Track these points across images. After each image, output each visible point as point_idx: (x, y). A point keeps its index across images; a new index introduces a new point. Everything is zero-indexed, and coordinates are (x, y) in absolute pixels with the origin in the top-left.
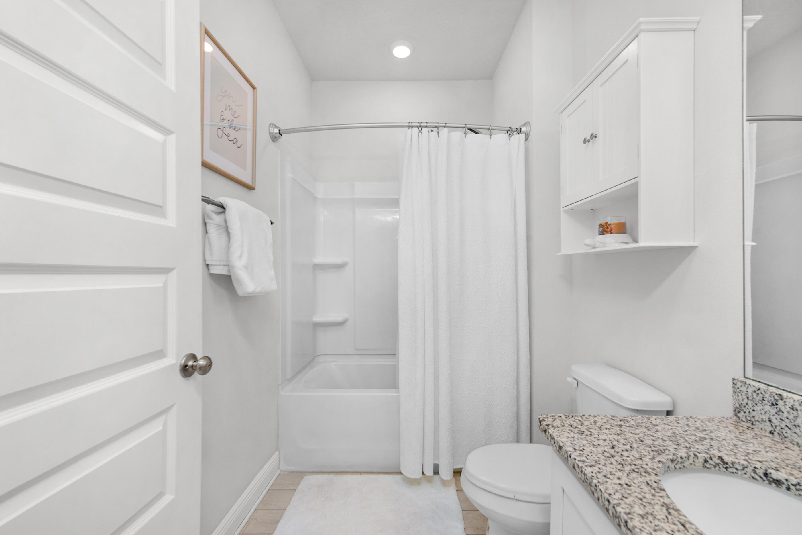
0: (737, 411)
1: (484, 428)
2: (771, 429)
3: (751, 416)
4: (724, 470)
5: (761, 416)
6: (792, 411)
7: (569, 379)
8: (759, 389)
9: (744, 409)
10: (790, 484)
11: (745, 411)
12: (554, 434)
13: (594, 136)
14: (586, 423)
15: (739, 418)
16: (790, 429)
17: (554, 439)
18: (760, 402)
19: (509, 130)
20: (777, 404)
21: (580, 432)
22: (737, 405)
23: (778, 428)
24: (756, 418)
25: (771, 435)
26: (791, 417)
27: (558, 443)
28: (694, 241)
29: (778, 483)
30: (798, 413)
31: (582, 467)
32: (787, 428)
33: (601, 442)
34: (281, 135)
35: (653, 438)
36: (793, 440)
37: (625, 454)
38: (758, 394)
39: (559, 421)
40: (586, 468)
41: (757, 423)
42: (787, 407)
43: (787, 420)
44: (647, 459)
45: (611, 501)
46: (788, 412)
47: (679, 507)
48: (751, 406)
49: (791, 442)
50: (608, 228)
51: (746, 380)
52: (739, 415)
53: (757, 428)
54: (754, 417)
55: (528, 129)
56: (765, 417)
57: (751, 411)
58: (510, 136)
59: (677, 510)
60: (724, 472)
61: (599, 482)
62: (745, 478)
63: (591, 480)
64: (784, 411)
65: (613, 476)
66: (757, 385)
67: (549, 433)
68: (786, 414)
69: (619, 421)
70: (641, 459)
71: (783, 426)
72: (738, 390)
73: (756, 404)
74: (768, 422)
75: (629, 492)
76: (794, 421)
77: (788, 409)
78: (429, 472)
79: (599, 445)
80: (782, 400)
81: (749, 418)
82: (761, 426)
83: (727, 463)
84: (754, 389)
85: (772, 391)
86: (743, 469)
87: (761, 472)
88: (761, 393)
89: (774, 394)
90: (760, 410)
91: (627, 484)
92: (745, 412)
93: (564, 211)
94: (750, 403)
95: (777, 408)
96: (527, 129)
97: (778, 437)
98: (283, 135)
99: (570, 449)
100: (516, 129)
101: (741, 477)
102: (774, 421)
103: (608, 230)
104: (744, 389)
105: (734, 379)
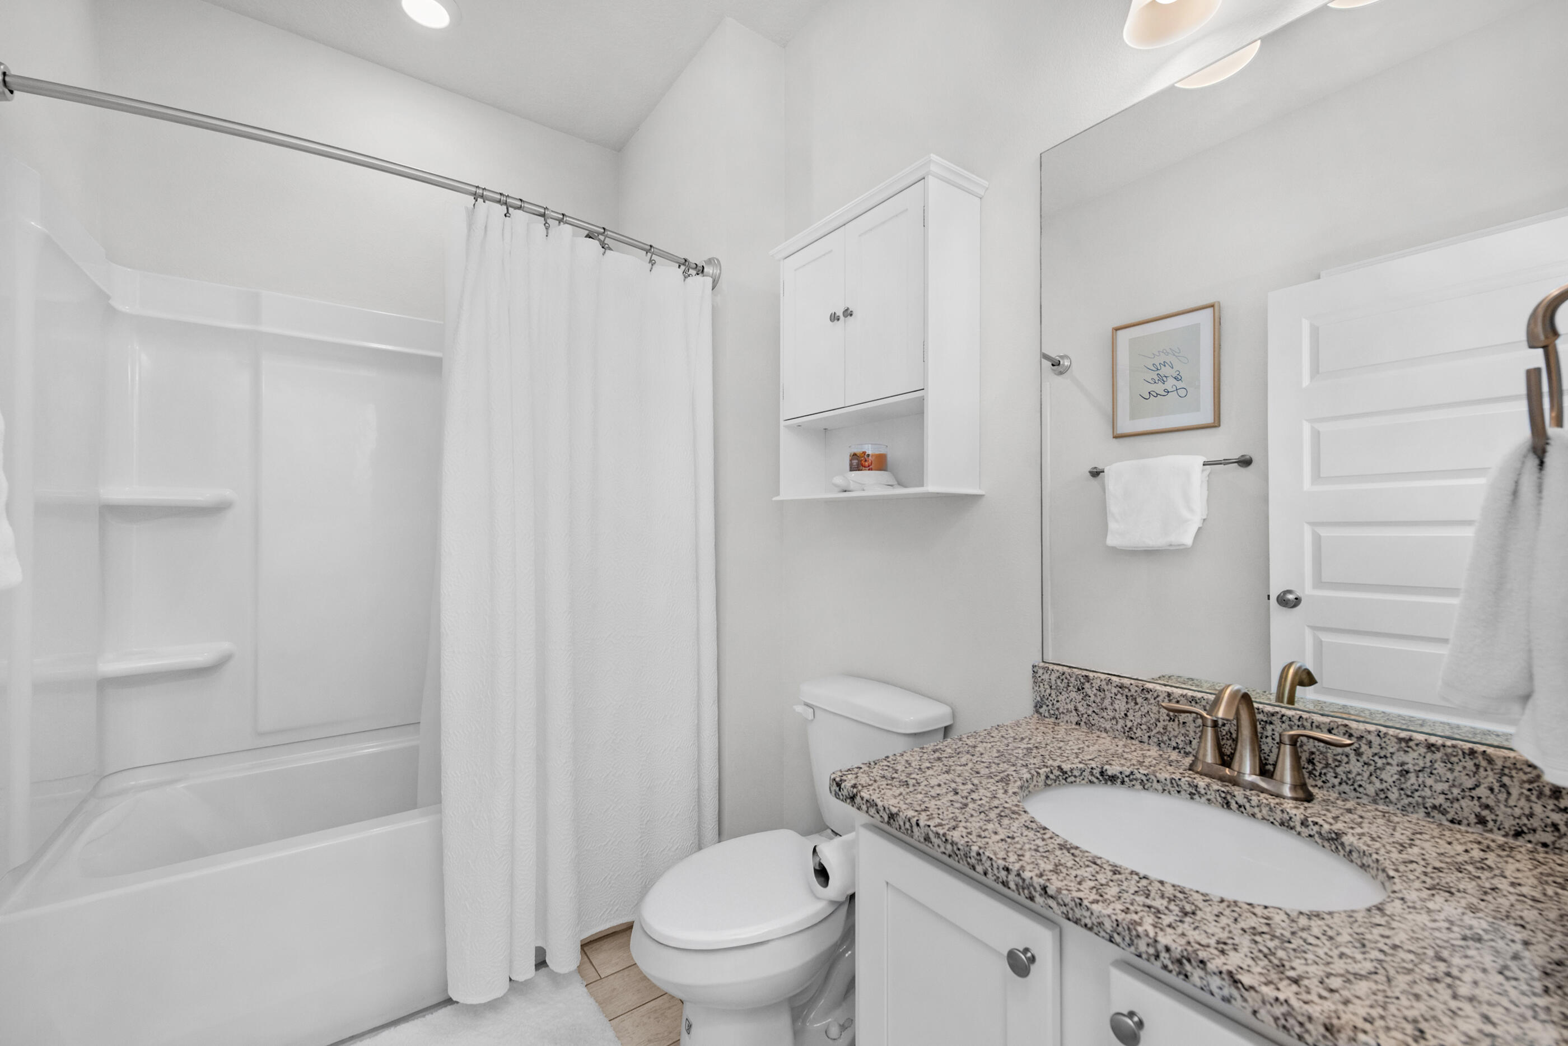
0: (1038, 707)
1: (639, 836)
2: (1077, 719)
3: (1054, 709)
4: (1064, 781)
5: (1066, 707)
6: (1099, 693)
7: (799, 709)
8: (1063, 674)
9: (1046, 701)
10: (1124, 776)
11: (1048, 703)
12: (873, 797)
13: (848, 313)
14: (900, 767)
15: (1041, 714)
16: (1097, 714)
17: (876, 805)
18: (1065, 689)
19: (683, 264)
20: (1083, 688)
21: (902, 784)
22: (1039, 699)
23: (1085, 716)
24: (1061, 710)
25: (1077, 727)
26: (1098, 700)
27: (887, 809)
28: (980, 488)
29: (1113, 779)
30: (1105, 694)
31: (945, 833)
32: (1094, 714)
33: (938, 790)
34: (12, 92)
35: (985, 765)
36: (1100, 726)
37: (975, 796)
38: (1062, 680)
39: (864, 775)
40: (951, 833)
41: (1062, 715)
42: (1094, 689)
43: (1094, 705)
44: (1000, 794)
45: (1010, 867)
46: (1095, 695)
47: (1076, 844)
48: (1054, 697)
49: (1098, 730)
50: (866, 461)
51: (1047, 665)
52: (1041, 710)
53: (1062, 722)
54: (1058, 709)
55: (717, 272)
56: (1071, 707)
57: (1055, 702)
58: (686, 275)
59: (1077, 848)
60: (1064, 784)
61: (980, 848)
62: (1083, 784)
63: (967, 849)
64: (1091, 695)
65: (987, 832)
66: (1060, 668)
67: (862, 798)
68: (1092, 698)
69: (932, 753)
70: (995, 797)
71: (1090, 712)
72: (1040, 679)
73: (1061, 693)
74: (1074, 712)
75: (1019, 846)
76: (1102, 704)
77: (1095, 691)
78: (525, 970)
79: (938, 794)
80: (1088, 682)
81: (1052, 712)
82: (1066, 718)
83: (1066, 773)
84: (1058, 674)
85: (1077, 673)
86: (1081, 774)
87: (1097, 772)
88: (1066, 678)
89: (1080, 677)
90: (1065, 699)
91: (1009, 837)
92: (1048, 706)
93: (786, 427)
94: (1053, 693)
95: (1083, 693)
96: (715, 271)
97: (1085, 727)
98: (15, 92)
99: (910, 813)
100: (695, 266)
101: (1080, 785)
102: (1081, 708)
103: (867, 464)
104: (1046, 677)
105: (1034, 666)
